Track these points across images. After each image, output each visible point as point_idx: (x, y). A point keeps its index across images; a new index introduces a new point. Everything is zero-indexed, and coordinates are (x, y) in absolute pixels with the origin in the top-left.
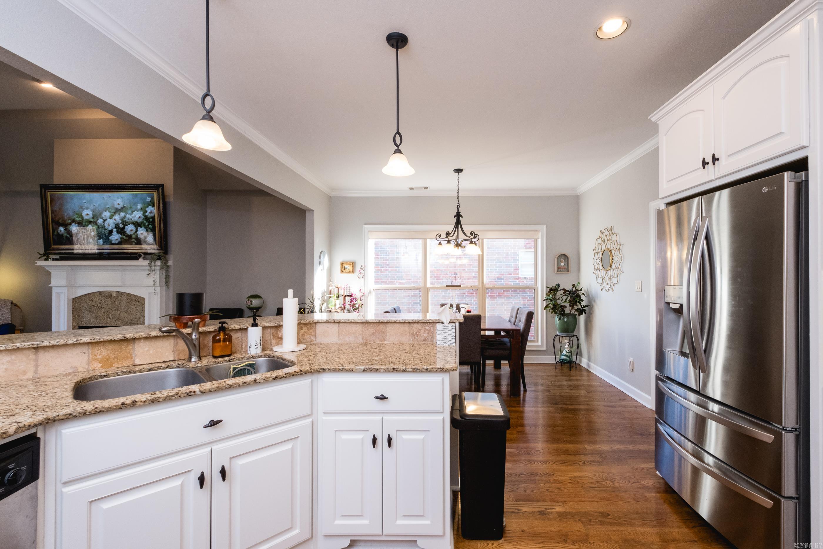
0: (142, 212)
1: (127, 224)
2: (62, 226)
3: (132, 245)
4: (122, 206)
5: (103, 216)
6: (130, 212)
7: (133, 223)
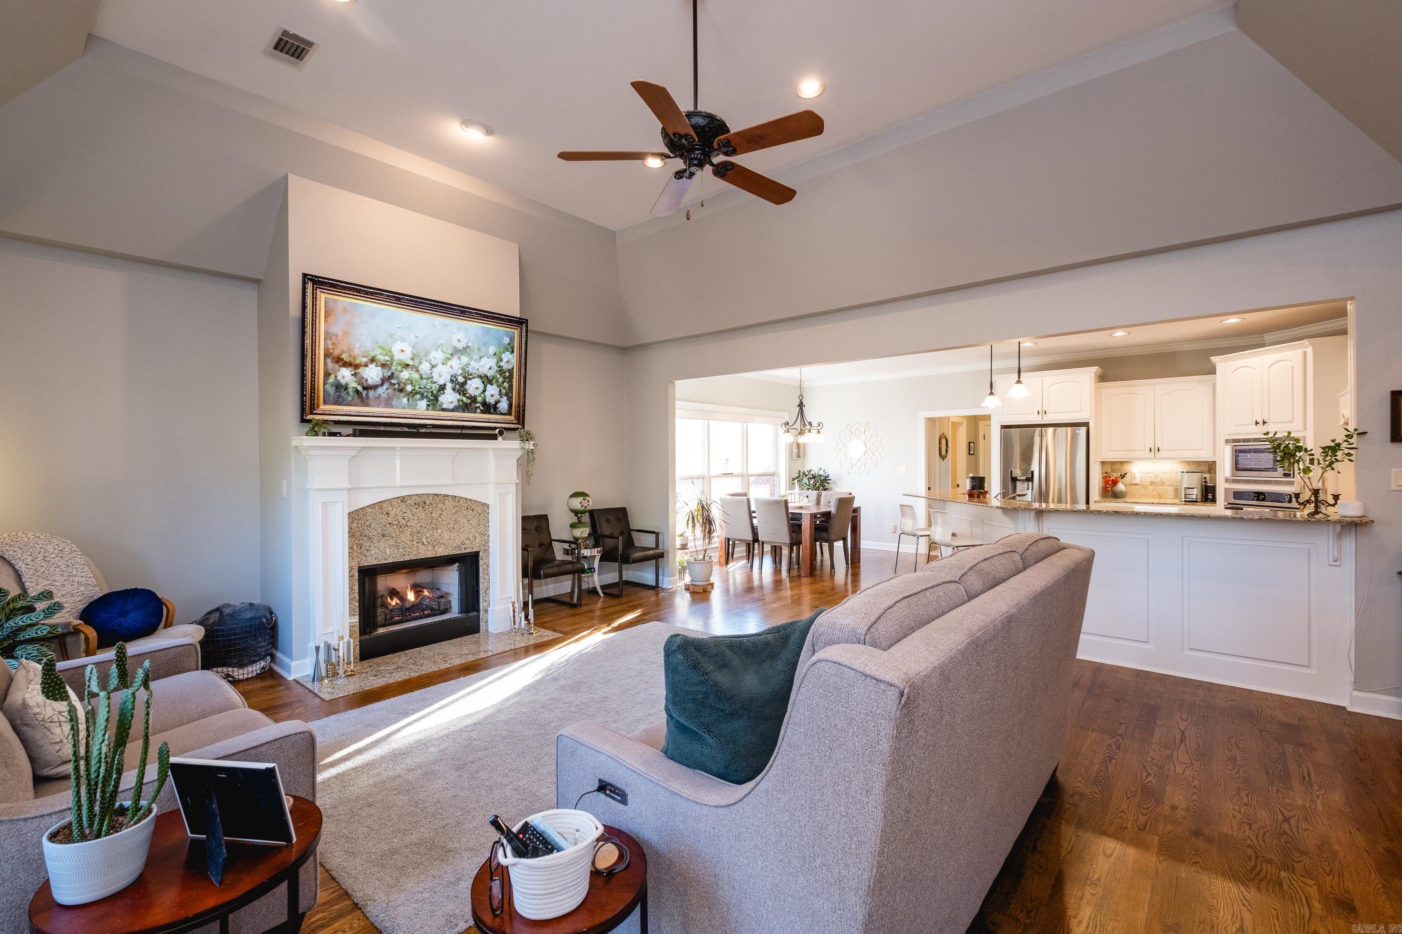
0: (495, 360)
1: (470, 377)
2: (346, 367)
3: (475, 413)
4: (465, 346)
5: (431, 357)
6: (476, 357)
7: (480, 377)
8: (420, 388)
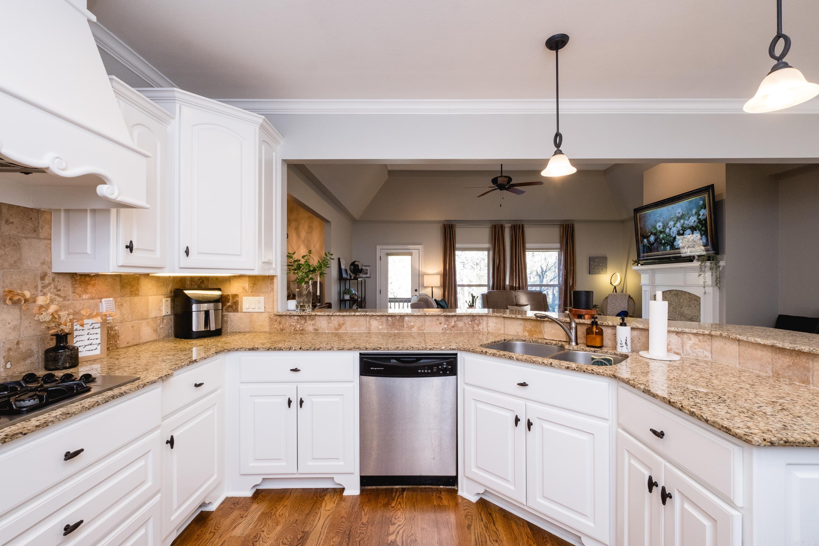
0: (696, 216)
1: (685, 229)
2: (645, 238)
4: (682, 214)
5: (669, 225)
6: (687, 218)
7: (690, 228)
8: (667, 241)
